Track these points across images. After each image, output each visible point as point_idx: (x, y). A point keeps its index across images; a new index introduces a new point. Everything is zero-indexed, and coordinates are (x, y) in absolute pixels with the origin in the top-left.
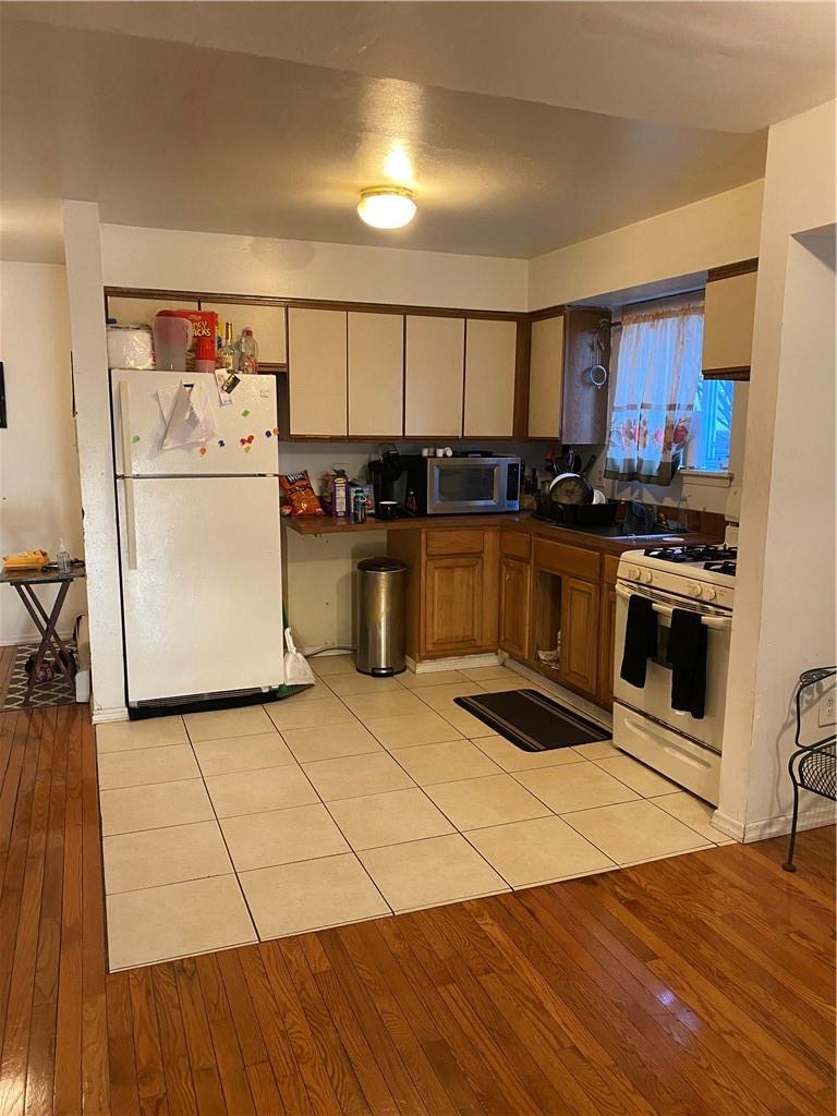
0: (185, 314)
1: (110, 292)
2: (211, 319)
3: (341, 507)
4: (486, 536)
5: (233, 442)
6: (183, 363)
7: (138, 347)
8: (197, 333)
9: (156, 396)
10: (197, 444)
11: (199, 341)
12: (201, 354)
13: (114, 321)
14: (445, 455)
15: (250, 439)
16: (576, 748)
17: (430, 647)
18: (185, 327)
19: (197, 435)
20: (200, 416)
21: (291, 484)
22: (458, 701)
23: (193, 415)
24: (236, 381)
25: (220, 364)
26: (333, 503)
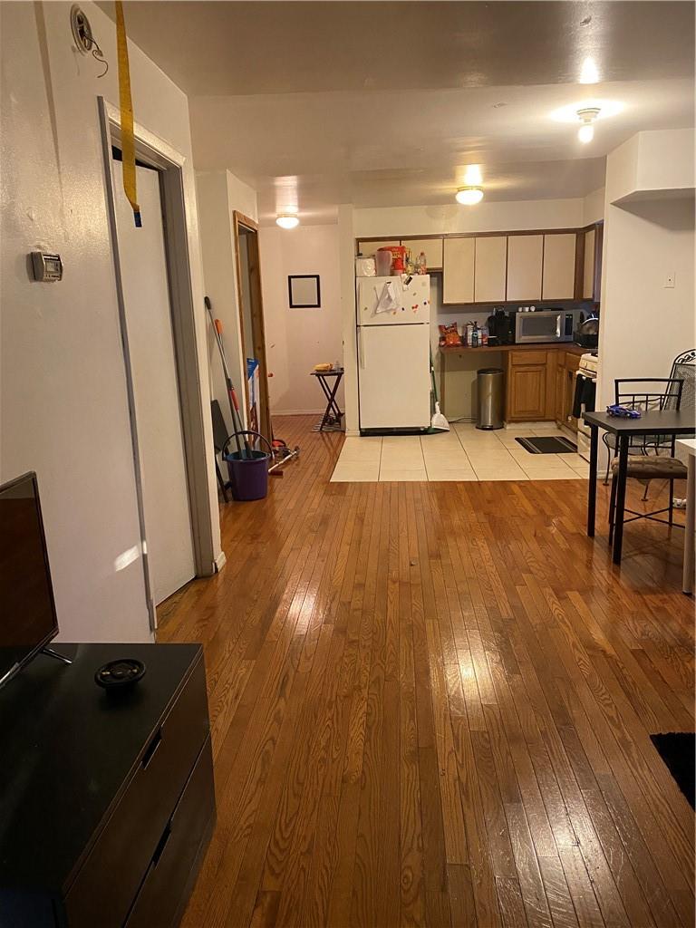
0: (390, 249)
1: (359, 240)
2: (402, 249)
3: (470, 341)
4: (549, 355)
5: (408, 308)
6: (388, 271)
7: (369, 266)
8: (395, 257)
9: (375, 289)
10: (391, 310)
11: (396, 261)
12: (396, 268)
13: (361, 255)
14: (530, 311)
15: (417, 306)
16: (559, 454)
17: (513, 415)
18: (389, 255)
19: (393, 306)
20: (393, 297)
21: (446, 329)
22: (517, 439)
23: (389, 297)
24: (411, 278)
25: (405, 271)
26: (466, 339)
